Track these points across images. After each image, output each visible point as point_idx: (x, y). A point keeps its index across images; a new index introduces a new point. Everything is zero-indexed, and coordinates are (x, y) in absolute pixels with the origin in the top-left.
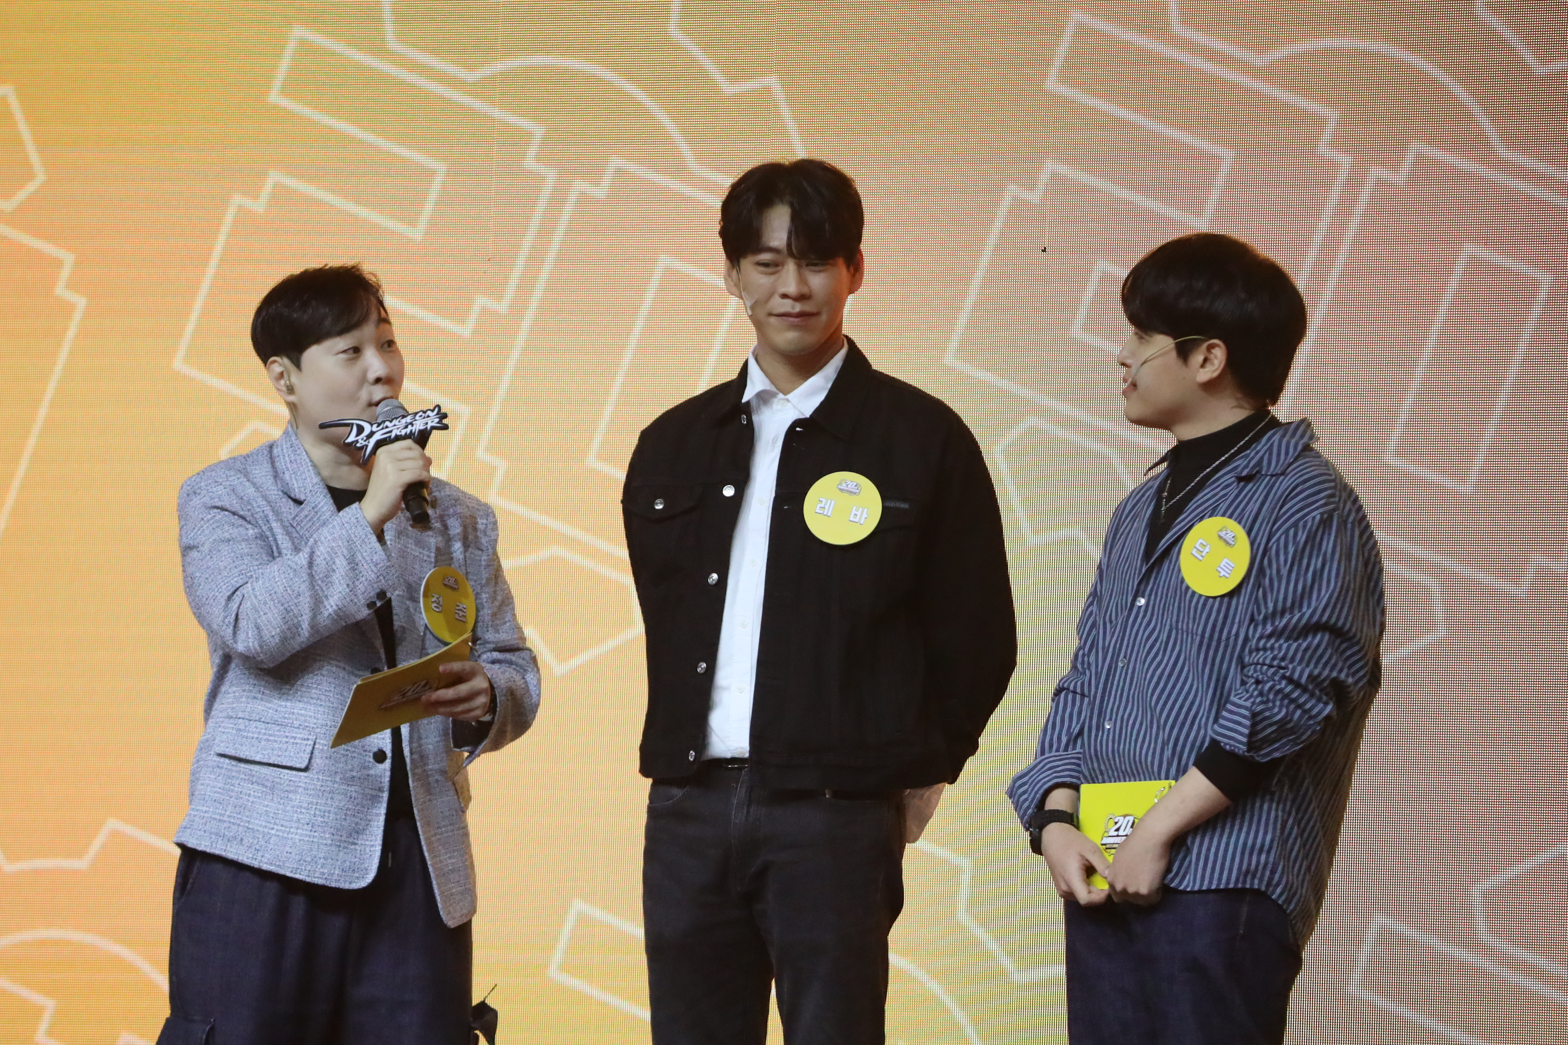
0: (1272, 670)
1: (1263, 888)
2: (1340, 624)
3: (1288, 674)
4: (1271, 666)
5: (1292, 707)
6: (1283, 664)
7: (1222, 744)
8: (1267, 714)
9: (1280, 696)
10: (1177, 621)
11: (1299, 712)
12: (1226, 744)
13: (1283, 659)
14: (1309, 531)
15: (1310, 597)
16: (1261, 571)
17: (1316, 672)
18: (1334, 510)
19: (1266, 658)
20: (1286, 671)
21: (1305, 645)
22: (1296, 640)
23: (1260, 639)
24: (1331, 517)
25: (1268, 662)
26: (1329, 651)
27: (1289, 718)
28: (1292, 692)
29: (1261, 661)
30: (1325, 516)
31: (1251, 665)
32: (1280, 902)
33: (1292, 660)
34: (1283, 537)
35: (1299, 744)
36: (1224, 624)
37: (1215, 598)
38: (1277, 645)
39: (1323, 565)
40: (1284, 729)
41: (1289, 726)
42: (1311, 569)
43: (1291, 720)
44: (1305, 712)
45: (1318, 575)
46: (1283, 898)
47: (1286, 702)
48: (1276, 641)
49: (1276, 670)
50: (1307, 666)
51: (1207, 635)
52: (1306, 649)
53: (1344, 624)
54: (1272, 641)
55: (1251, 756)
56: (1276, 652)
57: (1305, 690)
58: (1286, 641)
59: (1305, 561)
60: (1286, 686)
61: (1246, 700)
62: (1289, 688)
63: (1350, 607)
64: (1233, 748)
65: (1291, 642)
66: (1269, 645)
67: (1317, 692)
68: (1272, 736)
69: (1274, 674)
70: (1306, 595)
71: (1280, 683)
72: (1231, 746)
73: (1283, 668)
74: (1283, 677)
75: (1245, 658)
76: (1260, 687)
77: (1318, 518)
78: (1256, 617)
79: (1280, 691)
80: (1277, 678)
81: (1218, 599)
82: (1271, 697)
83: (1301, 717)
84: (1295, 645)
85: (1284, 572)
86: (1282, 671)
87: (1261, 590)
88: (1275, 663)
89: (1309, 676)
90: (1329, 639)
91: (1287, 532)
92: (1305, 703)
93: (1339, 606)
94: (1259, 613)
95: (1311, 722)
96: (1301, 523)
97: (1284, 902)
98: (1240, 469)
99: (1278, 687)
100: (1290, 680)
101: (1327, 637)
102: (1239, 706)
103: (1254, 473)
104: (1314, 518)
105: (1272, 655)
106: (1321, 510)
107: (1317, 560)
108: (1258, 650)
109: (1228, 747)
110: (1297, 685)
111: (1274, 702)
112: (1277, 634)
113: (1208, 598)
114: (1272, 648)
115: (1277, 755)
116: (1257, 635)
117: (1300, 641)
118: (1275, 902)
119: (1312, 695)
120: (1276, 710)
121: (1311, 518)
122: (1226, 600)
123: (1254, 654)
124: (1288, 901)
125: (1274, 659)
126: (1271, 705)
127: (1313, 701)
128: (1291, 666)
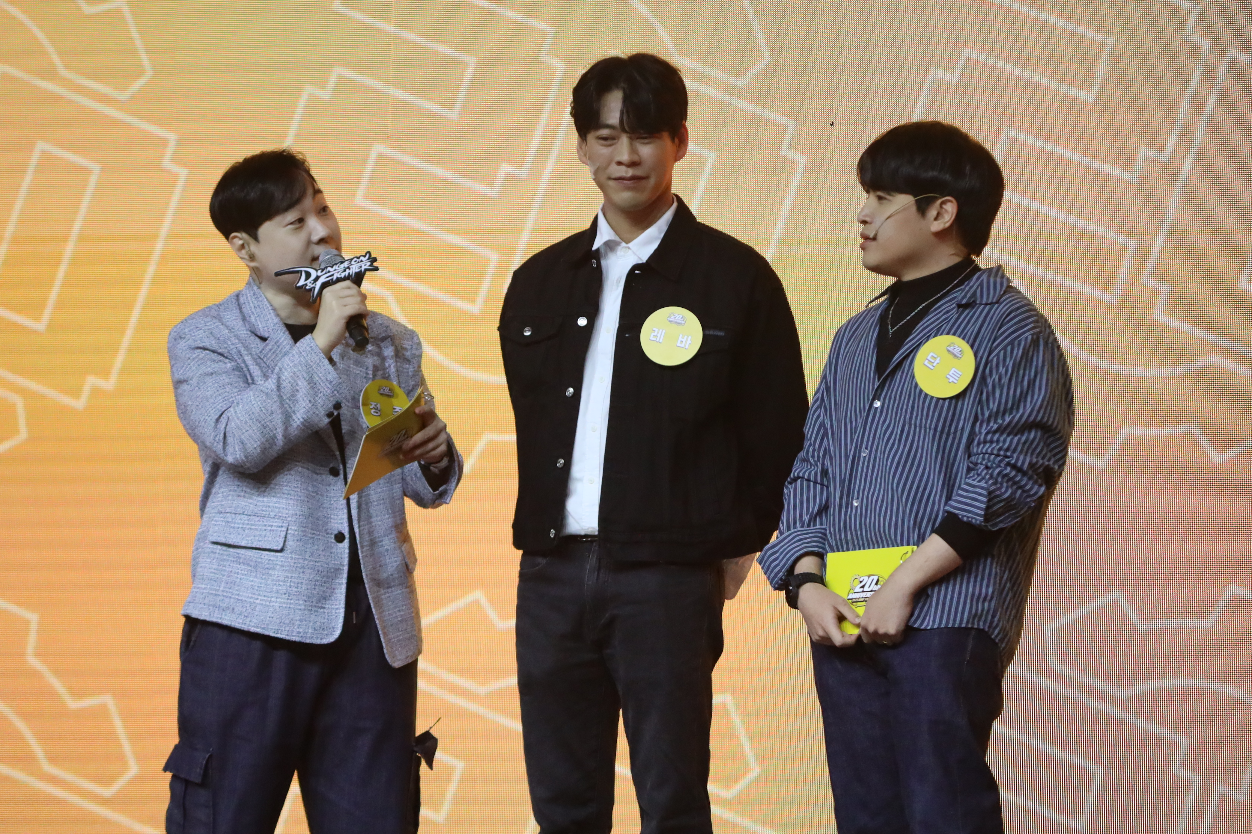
0: (999, 458)
1: (987, 629)
2: (1050, 422)
3: (1013, 462)
4: (998, 455)
5: (1015, 487)
6: (1009, 454)
7: (960, 516)
8: (998, 493)
9: (1006, 479)
10: (911, 418)
11: (1019, 492)
12: (963, 516)
13: (1007, 450)
14: (1024, 349)
15: (1025, 401)
16: (984, 379)
17: (1034, 460)
18: (1040, 332)
19: (993, 449)
20: (1011, 459)
21: (1024, 438)
22: (1016, 435)
23: (987, 434)
24: (1038, 338)
25: (995, 452)
26: (1041, 444)
27: (1013, 497)
28: (1015, 476)
29: (989, 451)
30: (1035, 337)
31: (980, 454)
32: (997, 641)
33: (1014, 451)
34: (1002, 353)
35: (1018, 517)
36: (952, 420)
37: (944, 399)
38: (1002, 439)
39: (1035, 376)
40: (1010, 505)
41: (1013, 503)
42: (1026, 378)
43: (1015, 498)
44: (1024, 491)
45: (1031, 383)
46: (999, 638)
47: (1010, 483)
48: (1001, 435)
49: (1002, 459)
50: (1026, 455)
51: (939, 429)
52: (1025, 443)
53: (1053, 422)
54: (997, 436)
55: (985, 526)
56: (1001, 445)
57: (1024, 474)
58: (1008, 435)
59: (1021, 372)
60: (1011, 472)
61: (979, 481)
62: (1013, 473)
63: (1057, 408)
64: (970, 519)
65: (1011, 437)
66: (995, 438)
67: (1035, 477)
68: (1001, 510)
69: (1000, 461)
70: (1023, 400)
71: (1005, 469)
72: (968, 517)
73: (1008, 457)
74: (1008, 464)
75: (973, 448)
76: (990, 472)
77: (1030, 337)
78: (980, 417)
79: (1007, 475)
80: (1002, 465)
81: (947, 401)
82: (1000, 479)
83: (1021, 495)
84: (1016, 439)
85: (1005, 380)
86: (1007, 460)
87: (985, 394)
88: (1002, 453)
89: (1030, 464)
90: (1041, 435)
91: (1005, 348)
92: (1026, 485)
93: (1049, 408)
94: (983, 414)
95: (1028, 500)
96: (1016, 342)
97: (999, 640)
98: (960, 298)
99: (1005, 472)
100: (1014, 467)
101: (1039, 433)
102: (974, 486)
103: (971, 301)
104: (1026, 338)
105: (998, 447)
106: (1032, 332)
107: (1030, 372)
108: (985, 442)
109: (965, 519)
110: (1019, 470)
111: (1001, 484)
112: (1001, 430)
113: (939, 399)
114: (998, 441)
115: (1001, 526)
116: (984, 431)
117: (1019, 436)
118: (993, 641)
119: (1030, 478)
120: (1003, 490)
121: (1024, 339)
122: (954, 401)
123: (981, 446)
124: (1002, 640)
125: (1000, 449)
126: (999, 485)
127: (1031, 483)
128: (1015, 456)
